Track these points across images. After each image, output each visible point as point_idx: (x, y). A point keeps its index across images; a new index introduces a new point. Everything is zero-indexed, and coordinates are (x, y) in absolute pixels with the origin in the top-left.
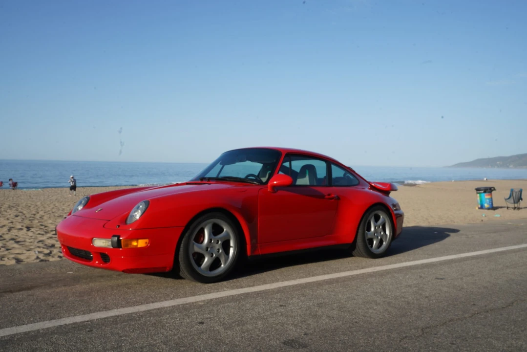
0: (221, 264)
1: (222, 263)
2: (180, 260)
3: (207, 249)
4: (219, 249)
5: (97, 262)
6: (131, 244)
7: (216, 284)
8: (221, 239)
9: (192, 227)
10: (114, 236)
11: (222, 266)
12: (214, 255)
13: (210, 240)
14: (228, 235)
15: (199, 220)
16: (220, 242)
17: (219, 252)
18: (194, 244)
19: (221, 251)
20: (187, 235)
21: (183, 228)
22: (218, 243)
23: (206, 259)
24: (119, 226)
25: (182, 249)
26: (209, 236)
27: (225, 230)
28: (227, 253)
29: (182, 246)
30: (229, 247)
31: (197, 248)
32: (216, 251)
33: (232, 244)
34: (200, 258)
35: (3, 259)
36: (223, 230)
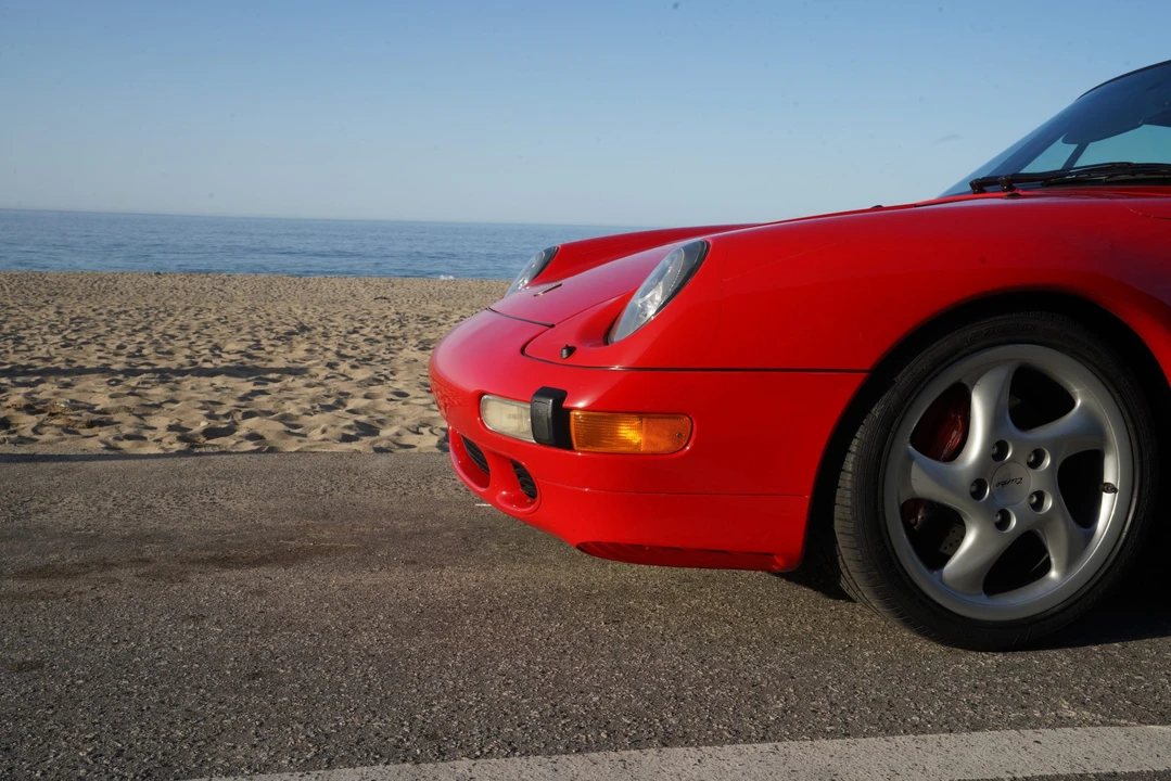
0: (1047, 567)
1: (1053, 560)
2: (838, 526)
3: (978, 489)
4: (1040, 496)
5: (504, 493)
6: (614, 435)
7: (1018, 658)
8: (1055, 445)
9: (903, 379)
10: (544, 392)
11: (1053, 574)
12: (1014, 522)
13: (996, 450)
14: (1094, 429)
15: (943, 345)
16: (1047, 462)
17: (1038, 506)
18: (910, 458)
19: (1049, 504)
20: (877, 411)
21: (860, 378)
22: (1036, 463)
23: (970, 539)
24: (571, 350)
25: (847, 480)
26: (994, 425)
27: (1079, 403)
28: (1085, 514)
29: (849, 463)
30: (1097, 487)
31: (923, 480)
32: (1024, 502)
33: (1110, 475)
34: (939, 529)
35: (421, 430)
36: (1073, 404)
